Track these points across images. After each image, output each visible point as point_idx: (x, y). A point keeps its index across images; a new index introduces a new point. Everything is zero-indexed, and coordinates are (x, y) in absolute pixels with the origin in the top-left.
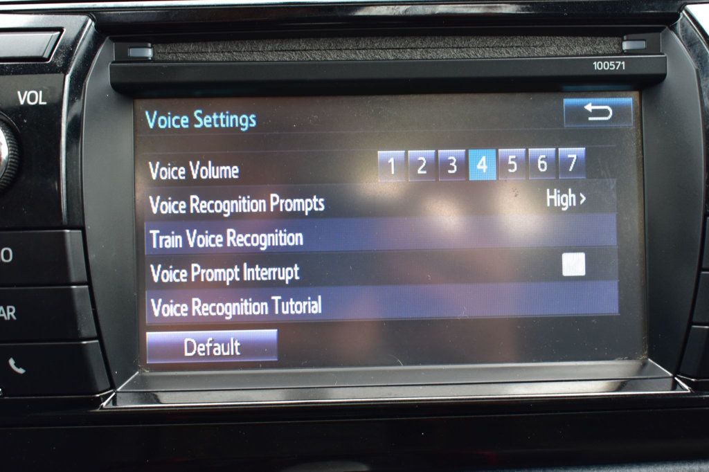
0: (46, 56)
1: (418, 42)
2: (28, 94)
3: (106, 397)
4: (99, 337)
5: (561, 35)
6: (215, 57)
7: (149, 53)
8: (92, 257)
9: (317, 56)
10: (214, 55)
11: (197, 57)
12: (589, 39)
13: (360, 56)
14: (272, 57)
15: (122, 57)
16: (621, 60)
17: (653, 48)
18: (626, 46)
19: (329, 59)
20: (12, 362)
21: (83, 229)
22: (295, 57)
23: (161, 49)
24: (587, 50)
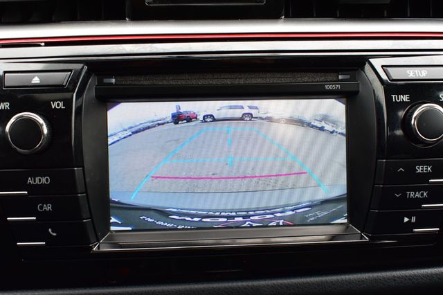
0: (64, 84)
1: (243, 76)
2: (56, 103)
3: (95, 245)
4: (91, 218)
5: (310, 72)
6: (146, 83)
7: (113, 81)
8: (87, 180)
9: (194, 82)
10: (145, 82)
11: (136, 83)
12: (323, 74)
13: (215, 82)
14: (172, 83)
15: (100, 83)
16: (338, 84)
17: (353, 79)
18: (340, 77)
19: (200, 83)
20: (50, 230)
21: (83, 167)
22: (184, 82)
23: (119, 79)
24: (322, 79)
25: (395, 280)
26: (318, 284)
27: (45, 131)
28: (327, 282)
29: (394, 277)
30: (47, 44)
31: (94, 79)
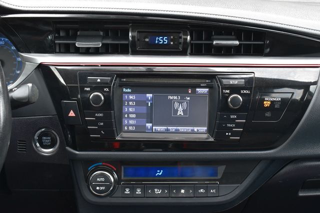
2: (106, 89)
3: (117, 137)
4: (116, 128)
5: (196, 79)
7: (125, 80)
8: (115, 115)
9: (153, 81)
10: (136, 80)
13: (161, 81)
14: (146, 81)
15: (120, 81)
16: (206, 84)
17: (211, 82)
18: (207, 81)
19: (155, 82)
20: (102, 132)
21: (114, 111)
22: (150, 81)
23: (127, 79)
24: (200, 82)
27: (103, 98)
30: (102, 66)
31: (118, 79)
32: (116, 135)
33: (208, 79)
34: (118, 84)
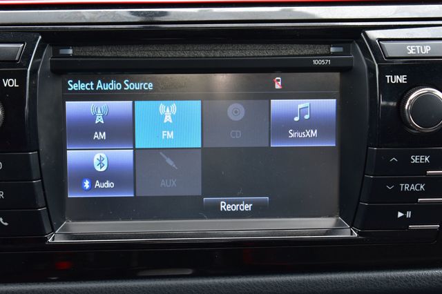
0: (17, 59)
1: (218, 47)
4: (47, 206)
5: (297, 43)
6: (107, 54)
7: (70, 51)
9: (163, 54)
10: (106, 52)
11: (97, 54)
12: (312, 46)
13: (186, 54)
15: (56, 54)
16: (328, 59)
17: (346, 52)
18: (332, 50)
19: (170, 56)
21: (38, 151)
22: (151, 54)
23: (77, 49)
24: (311, 52)
25: (388, 282)
26: (300, 284)
28: (309, 281)
29: (387, 278)
31: (47, 51)
32: (48, 229)
33: (335, 44)
34: (49, 67)
